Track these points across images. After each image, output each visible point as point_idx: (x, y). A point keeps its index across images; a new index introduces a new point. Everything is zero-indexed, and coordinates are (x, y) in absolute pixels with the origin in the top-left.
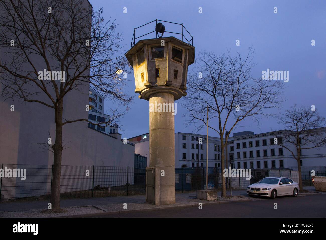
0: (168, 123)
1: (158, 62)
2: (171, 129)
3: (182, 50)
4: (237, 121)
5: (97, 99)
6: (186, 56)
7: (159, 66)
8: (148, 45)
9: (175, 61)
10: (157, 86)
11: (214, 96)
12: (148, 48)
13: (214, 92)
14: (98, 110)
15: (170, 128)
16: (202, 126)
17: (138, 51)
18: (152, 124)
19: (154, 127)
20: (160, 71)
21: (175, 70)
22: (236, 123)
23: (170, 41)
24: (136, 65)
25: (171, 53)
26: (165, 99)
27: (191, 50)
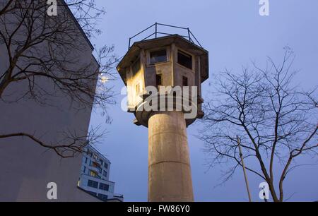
0: (178, 152)
1: (159, 68)
3: (191, 57)
4: (291, 158)
5: (102, 164)
6: (197, 62)
7: (160, 71)
8: (145, 50)
9: (183, 66)
11: (243, 125)
12: (145, 53)
13: (242, 119)
14: (102, 177)
15: (183, 162)
16: (233, 170)
17: (132, 62)
18: (151, 155)
19: (154, 161)
20: (163, 77)
21: (184, 77)
22: (289, 161)
23: (174, 42)
24: (130, 77)
25: (176, 56)
26: (172, 116)
27: (204, 55)
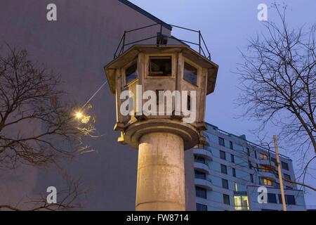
2: (162, 202)
9: (156, 77)
10: (130, 125)
12: (121, 72)
15: (160, 200)
26: (152, 143)
